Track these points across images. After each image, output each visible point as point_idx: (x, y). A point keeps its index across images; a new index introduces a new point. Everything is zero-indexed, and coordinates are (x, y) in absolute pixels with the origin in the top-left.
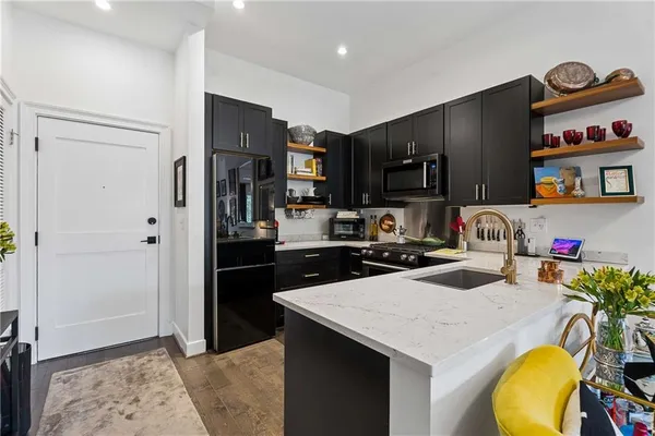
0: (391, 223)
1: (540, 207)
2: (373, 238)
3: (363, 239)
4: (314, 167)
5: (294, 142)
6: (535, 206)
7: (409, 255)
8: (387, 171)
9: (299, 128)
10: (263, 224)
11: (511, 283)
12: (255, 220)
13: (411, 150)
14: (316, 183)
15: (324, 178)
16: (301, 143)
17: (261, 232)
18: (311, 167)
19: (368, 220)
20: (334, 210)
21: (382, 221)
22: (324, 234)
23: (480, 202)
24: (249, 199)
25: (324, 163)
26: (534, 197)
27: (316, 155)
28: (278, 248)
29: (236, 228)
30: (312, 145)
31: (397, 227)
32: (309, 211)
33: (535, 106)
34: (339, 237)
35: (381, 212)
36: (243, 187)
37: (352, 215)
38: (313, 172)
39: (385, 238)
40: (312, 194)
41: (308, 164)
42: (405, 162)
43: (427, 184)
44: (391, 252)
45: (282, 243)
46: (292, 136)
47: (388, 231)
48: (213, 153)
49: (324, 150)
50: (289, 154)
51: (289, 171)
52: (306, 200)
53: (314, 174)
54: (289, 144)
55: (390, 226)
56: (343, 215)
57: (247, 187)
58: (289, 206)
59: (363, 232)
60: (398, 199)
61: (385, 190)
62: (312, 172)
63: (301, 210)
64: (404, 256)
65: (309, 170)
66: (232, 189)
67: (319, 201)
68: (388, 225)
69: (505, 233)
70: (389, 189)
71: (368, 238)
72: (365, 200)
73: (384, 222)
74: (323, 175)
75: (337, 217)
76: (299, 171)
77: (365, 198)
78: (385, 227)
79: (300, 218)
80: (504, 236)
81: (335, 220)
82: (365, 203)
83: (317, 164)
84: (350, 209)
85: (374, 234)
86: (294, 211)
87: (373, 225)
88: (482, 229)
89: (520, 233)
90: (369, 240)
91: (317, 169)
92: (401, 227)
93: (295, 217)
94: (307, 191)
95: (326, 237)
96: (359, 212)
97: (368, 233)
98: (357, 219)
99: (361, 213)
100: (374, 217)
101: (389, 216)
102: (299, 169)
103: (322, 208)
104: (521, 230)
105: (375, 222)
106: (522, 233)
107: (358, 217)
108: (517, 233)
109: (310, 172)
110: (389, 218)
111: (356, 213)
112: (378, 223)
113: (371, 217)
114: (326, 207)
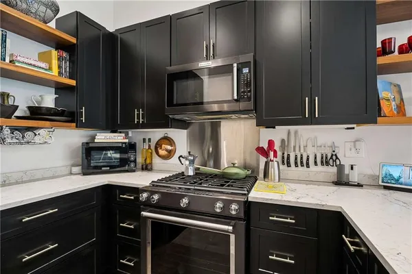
0: (169, 148)
2: (147, 168)
3: (134, 169)
4: (55, 63)
14: (60, 88)
15: (73, 83)
19: (140, 146)
20: (89, 132)
21: (158, 145)
22: (73, 165)
27: (60, 45)
32: (41, 131)
34: (97, 170)
35: (157, 134)
37: (118, 138)
39: (162, 166)
42: (201, 65)
47: (166, 157)
49: (73, 40)
52: (36, 113)
53: (55, 71)
55: (169, 151)
56: (103, 137)
59: (135, 161)
63: (24, 129)
65: (43, 65)
67: (64, 115)
68: (167, 150)
69: (316, 158)
70: (175, 103)
71: (139, 166)
72: (138, 118)
73: (161, 146)
74: (71, 78)
75: (96, 141)
76: (19, 62)
77: (138, 115)
78: (162, 152)
79: (22, 144)
80: (316, 162)
81: (91, 145)
82: (138, 122)
83: (59, 59)
84: (114, 131)
85: (148, 161)
86: (7, 131)
87: (147, 150)
88: (288, 155)
89: (334, 157)
90: (143, 169)
91: (60, 67)
92: (189, 152)
93: (9, 140)
94: (40, 98)
95: (77, 169)
96: (127, 134)
97: (140, 160)
98: (125, 143)
99: (130, 135)
100: (147, 141)
101: (167, 139)
102: (19, 58)
103: (69, 127)
104: (336, 155)
105: (149, 146)
106: (337, 158)
107: (127, 141)
108: (331, 158)
109: (46, 70)
110: (167, 141)
111: (123, 135)
112: (153, 147)
113: (144, 140)
114: (77, 127)
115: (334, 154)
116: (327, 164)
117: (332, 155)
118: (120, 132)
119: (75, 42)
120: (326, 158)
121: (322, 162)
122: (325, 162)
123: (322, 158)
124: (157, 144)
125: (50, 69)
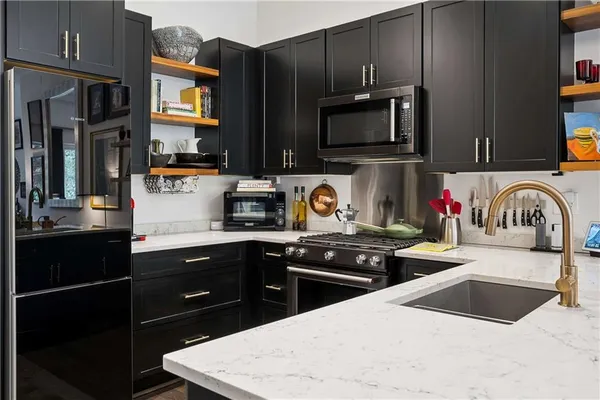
0: (328, 200)
1: (568, 175)
2: (299, 226)
3: (282, 228)
4: (198, 102)
5: (161, 55)
6: (561, 174)
7: (369, 255)
8: (327, 112)
9: (171, 31)
10: (97, 201)
11: (569, 305)
12: (82, 194)
13: (368, 78)
14: (200, 130)
15: (215, 122)
16: (175, 58)
17: (95, 216)
18: (192, 101)
19: (290, 195)
20: (233, 178)
21: (314, 196)
22: (214, 220)
23: (482, 167)
24: (70, 158)
25: (214, 96)
26: (564, 159)
27: (201, 80)
28: (136, 248)
29: (45, 211)
30: (193, 62)
31: (342, 205)
32: (188, 180)
33: (567, 14)
35: (313, 181)
36: (57, 136)
37: (263, 186)
38: (196, 109)
39: (319, 225)
40: (193, 149)
41: (186, 96)
42: (358, 97)
43: (397, 136)
44: (339, 251)
45: (141, 238)
46: (158, 46)
47: (324, 213)
48: (7, 67)
49: (215, 73)
50: (154, 77)
51: (154, 109)
52: (183, 160)
53: (198, 114)
54: (155, 60)
55: (329, 205)
56: (247, 186)
57: (65, 136)
58: (154, 171)
59: (284, 217)
60: (344, 160)
61: (324, 144)
62: (193, 110)
63: (174, 178)
64: (362, 257)
65: (188, 107)
66: (36, 136)
67: (208, 161)
68: (325, 204)
69: (515, 215)
70: (329, 143)
71: (290, 225)
72: (287, 161)
73: (318, 198)
74: (213, 116)
75: (238, 190)
76: (170, 108)
77: (287, 157)
78: (319, 206)
79: (172, 193)
80: (514, 221)
81: (234, 195)
82: (287, 166)
83: (202, 97)
84: (258, 177)
85: (301, 218)
86: (162, 180)
87: (299, 203)
88: (480, 210)
89: (538, 215)
90: (294, 229)
91: (202, 106)
92: (349, 206)
93: (163, 189)
94: (185, 143)
95: (217, 225)
96: (274, 181)
97: (290, 217)
98: (272, 193)
99: (278, 182)
100: (300, 190)
101: (326, 189)
102: (171, 105)
103: (212, 174)
104: (540, 211)
105: (303, 198)
106: (541, 215)
107: (274, 190)
108: (534, 215)
109: (191, 111)
110: (325, 191)
111: (270, 182)
112: (307, 199)
113: (296, 189)
114: (219, 173)
115: (538, 209)
116: (530, 223)
117: (536, 211)
118: (266, 179)
119: (217, 74)
120: (528, 214)
121: (523, 220)
122: (527, 221)
123: (523, 214)
124: (312, 194)
125: (194, 110)
